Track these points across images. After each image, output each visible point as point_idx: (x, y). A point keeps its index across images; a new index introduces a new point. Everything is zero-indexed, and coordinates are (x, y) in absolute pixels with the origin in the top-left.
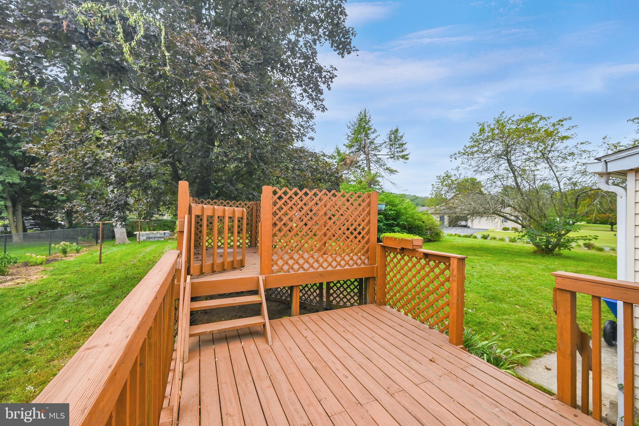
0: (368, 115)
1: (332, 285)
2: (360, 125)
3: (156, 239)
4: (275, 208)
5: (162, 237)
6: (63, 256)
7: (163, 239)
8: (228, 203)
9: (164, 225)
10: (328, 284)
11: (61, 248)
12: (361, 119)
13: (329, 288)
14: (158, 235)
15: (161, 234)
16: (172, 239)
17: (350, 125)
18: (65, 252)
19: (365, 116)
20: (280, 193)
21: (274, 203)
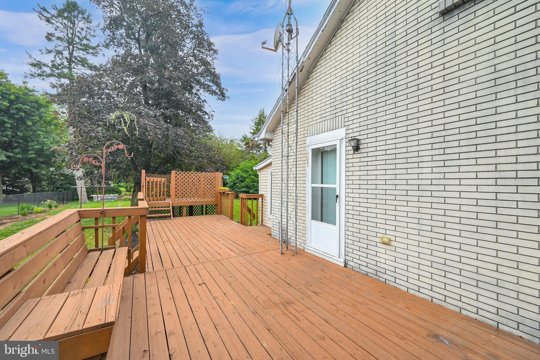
0: (265, 112)
1: (208, 206)
2: (260, 118)
3: (108, 200)
4: (176, 178)
5: (113, 199)
6: (49, 209)
7: (113, 200)
8: (160, 176)
9: (112, 190)
10: (206, 205)
11: (48, 204)
12: (261, 115)
13: (206, 207)
14: (110, 197)
15: (111, 196)
16: (120, 200)
17: (253, 119)
18: (50, 207)
19: (264, 113)
20: (178, 173)
21: (176, 177)
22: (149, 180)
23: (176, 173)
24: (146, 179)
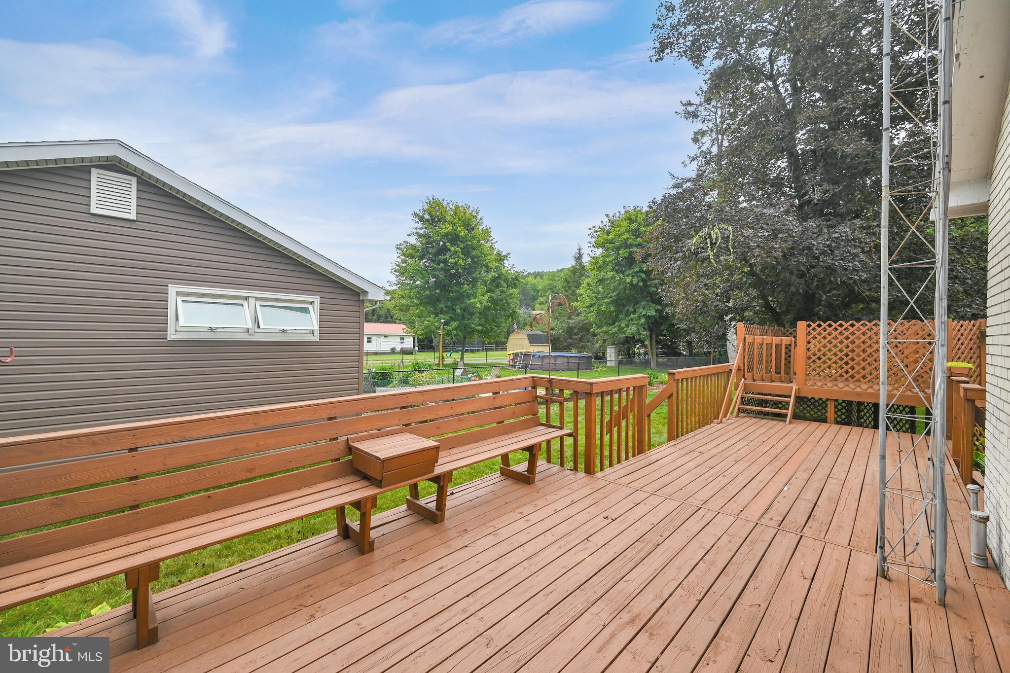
20: (814, 325)
21: (809, 333)
22: (751, 341)
23: (809, 326)
24: (745, 338)
